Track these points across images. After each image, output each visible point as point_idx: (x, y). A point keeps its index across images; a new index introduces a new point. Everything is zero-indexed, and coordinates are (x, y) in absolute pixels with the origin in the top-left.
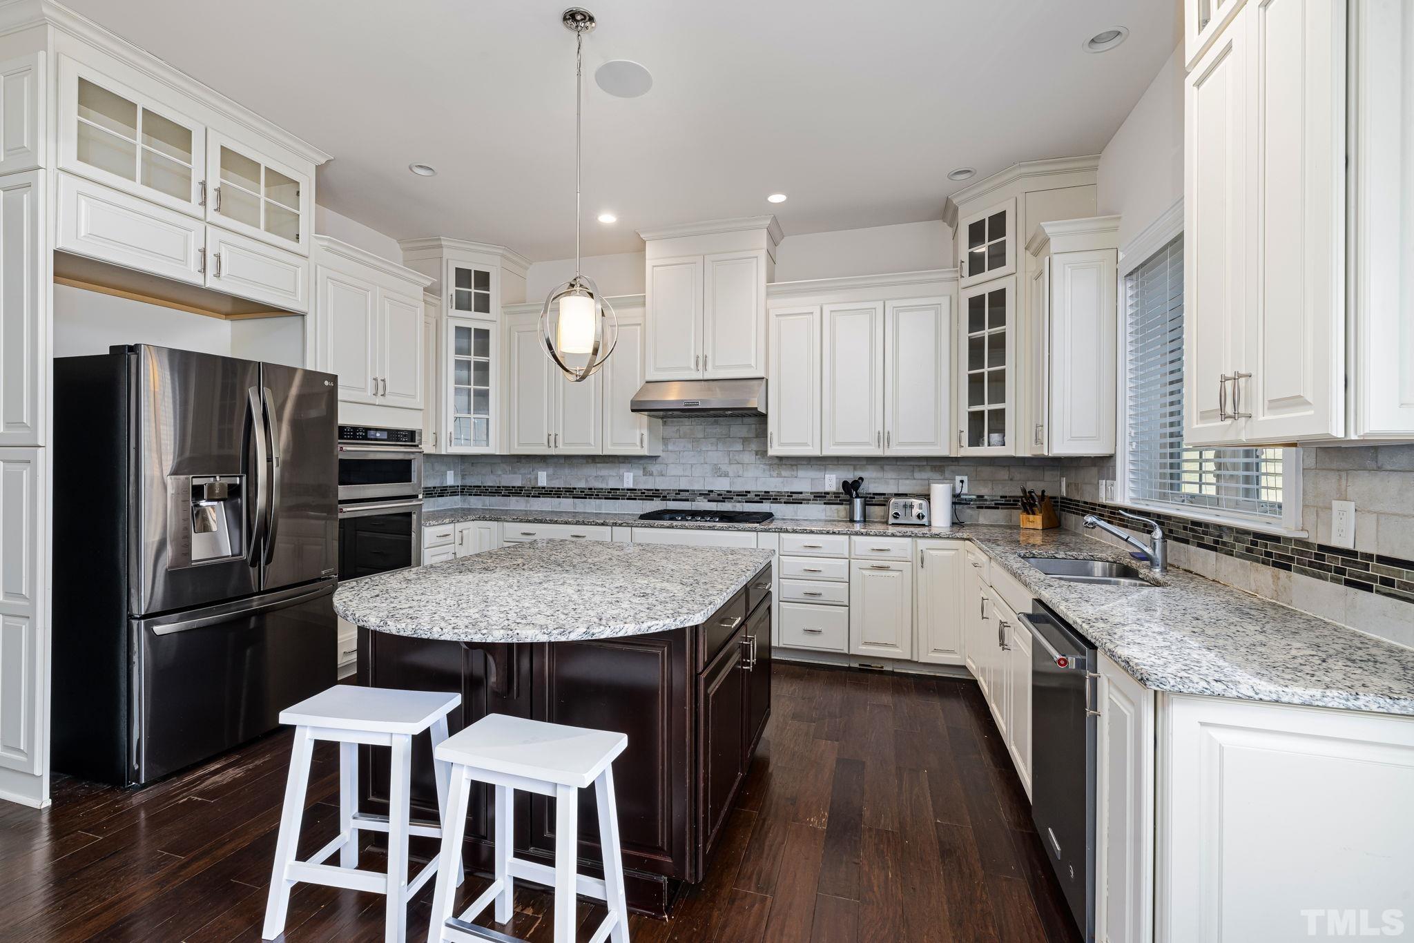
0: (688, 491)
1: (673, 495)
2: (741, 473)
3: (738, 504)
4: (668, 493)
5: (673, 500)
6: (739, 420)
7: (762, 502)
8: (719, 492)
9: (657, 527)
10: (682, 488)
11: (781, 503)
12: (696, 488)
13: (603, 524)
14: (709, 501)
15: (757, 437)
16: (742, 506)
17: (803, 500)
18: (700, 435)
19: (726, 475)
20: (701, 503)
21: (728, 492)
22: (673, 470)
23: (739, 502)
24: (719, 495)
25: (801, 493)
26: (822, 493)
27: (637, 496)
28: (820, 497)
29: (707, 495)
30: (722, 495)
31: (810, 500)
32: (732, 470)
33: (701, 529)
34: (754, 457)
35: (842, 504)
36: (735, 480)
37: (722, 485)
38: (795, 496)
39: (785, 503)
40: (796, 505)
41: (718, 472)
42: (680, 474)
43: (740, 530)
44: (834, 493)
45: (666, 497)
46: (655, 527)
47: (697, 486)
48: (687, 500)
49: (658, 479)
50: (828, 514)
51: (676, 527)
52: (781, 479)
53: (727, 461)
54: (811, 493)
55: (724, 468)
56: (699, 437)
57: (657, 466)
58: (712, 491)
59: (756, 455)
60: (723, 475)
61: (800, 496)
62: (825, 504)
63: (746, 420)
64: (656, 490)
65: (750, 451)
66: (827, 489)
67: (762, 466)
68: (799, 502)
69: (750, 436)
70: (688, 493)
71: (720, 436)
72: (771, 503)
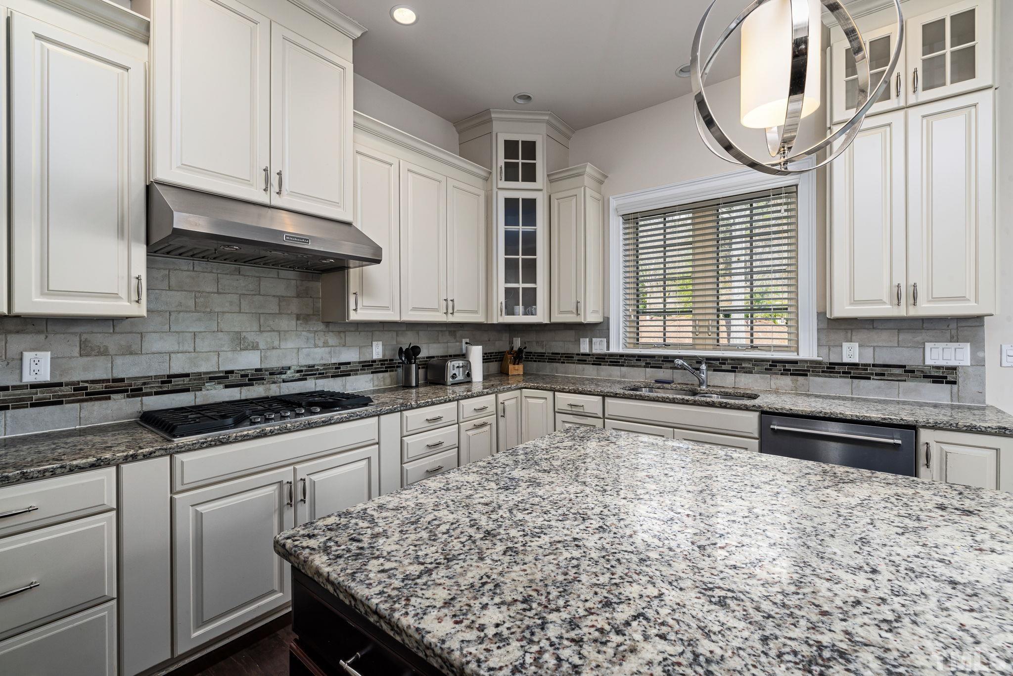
0: (187, 375)
1: (156, 388)
2: (276, 343)
3: (273, 386)
4: (144, 384)
5: (157, 393)
6: (273, 273)
7: (306, 379)
8: (243, 373)
9: (236, 440)
10: (176, 370)
11: (328, 377)
12: (203, 369)
13: (93, 466)
14: (227, 387)
15: (298, 296)
16: (280, 386)
17: (351, 371)
18: (211, 288)
19: (255, 347)
20: (213, 392)
21: (257, 370)
22: (156, 343)
23: (274, 383)
24: (242, 376)
25: (349, 363)
26: (369, 362)
27: (65, 396)
28: (368, 366)
29: (225, 378)
30: (247, 376)
31: (358, 370)
32: (263, 340)
33: (312, 427)
34: (294, 322)
35: (386, 371)
36: (269, 353)
37: (249, 361)
38: (343, 368)
39: (332, 377)
40: (344, 378)
41: (241, 343)
42: (171, 349)
43: (362, 418)
44: (380, 361)
45: (141, 389)
46: (231, 443)
47: (206, 366)
48: (187, 390)
49: (119, 361)
50: (376, 383)
51: (272, 433)
52: (327, 349)
53: (256, 328)
54: (360, 362)
55: (251, 337)
56: (208, 290)
57: (117, 337)
58: (232, 372)
59: (298, 319)
60: (250, 347)
61: (349, 368)
62: (372, 373)
63: (284, 273)
64: (115, 380)
65: (288, 314)
66: (375, 357)
67: (304, 333)
68: (347, 374)
69: (289, 295)
70: (186, 379)
71: (246, 293)
72: (317, 378)
